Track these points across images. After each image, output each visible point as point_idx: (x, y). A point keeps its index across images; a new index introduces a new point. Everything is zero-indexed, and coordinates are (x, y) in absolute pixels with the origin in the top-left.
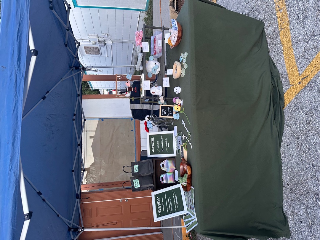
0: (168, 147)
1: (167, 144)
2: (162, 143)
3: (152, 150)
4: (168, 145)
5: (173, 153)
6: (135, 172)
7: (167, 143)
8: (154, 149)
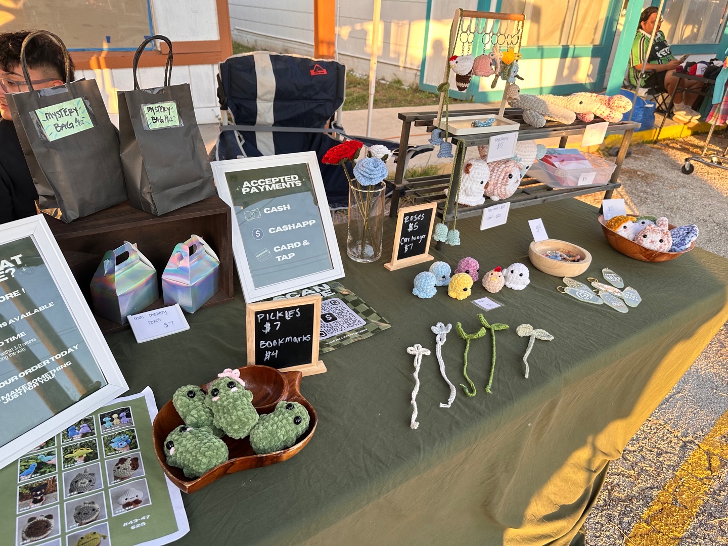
0: (279, 258)
1: (286, 252)
2: (286, 228)
3: (246, 184)
4: (285, 257)
5: (258, 284)
6: (145, 108)
7: (291, 250)
8: (254, 190)
